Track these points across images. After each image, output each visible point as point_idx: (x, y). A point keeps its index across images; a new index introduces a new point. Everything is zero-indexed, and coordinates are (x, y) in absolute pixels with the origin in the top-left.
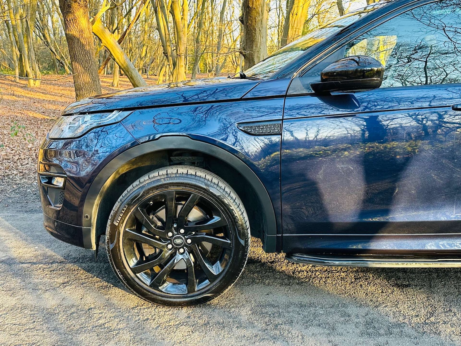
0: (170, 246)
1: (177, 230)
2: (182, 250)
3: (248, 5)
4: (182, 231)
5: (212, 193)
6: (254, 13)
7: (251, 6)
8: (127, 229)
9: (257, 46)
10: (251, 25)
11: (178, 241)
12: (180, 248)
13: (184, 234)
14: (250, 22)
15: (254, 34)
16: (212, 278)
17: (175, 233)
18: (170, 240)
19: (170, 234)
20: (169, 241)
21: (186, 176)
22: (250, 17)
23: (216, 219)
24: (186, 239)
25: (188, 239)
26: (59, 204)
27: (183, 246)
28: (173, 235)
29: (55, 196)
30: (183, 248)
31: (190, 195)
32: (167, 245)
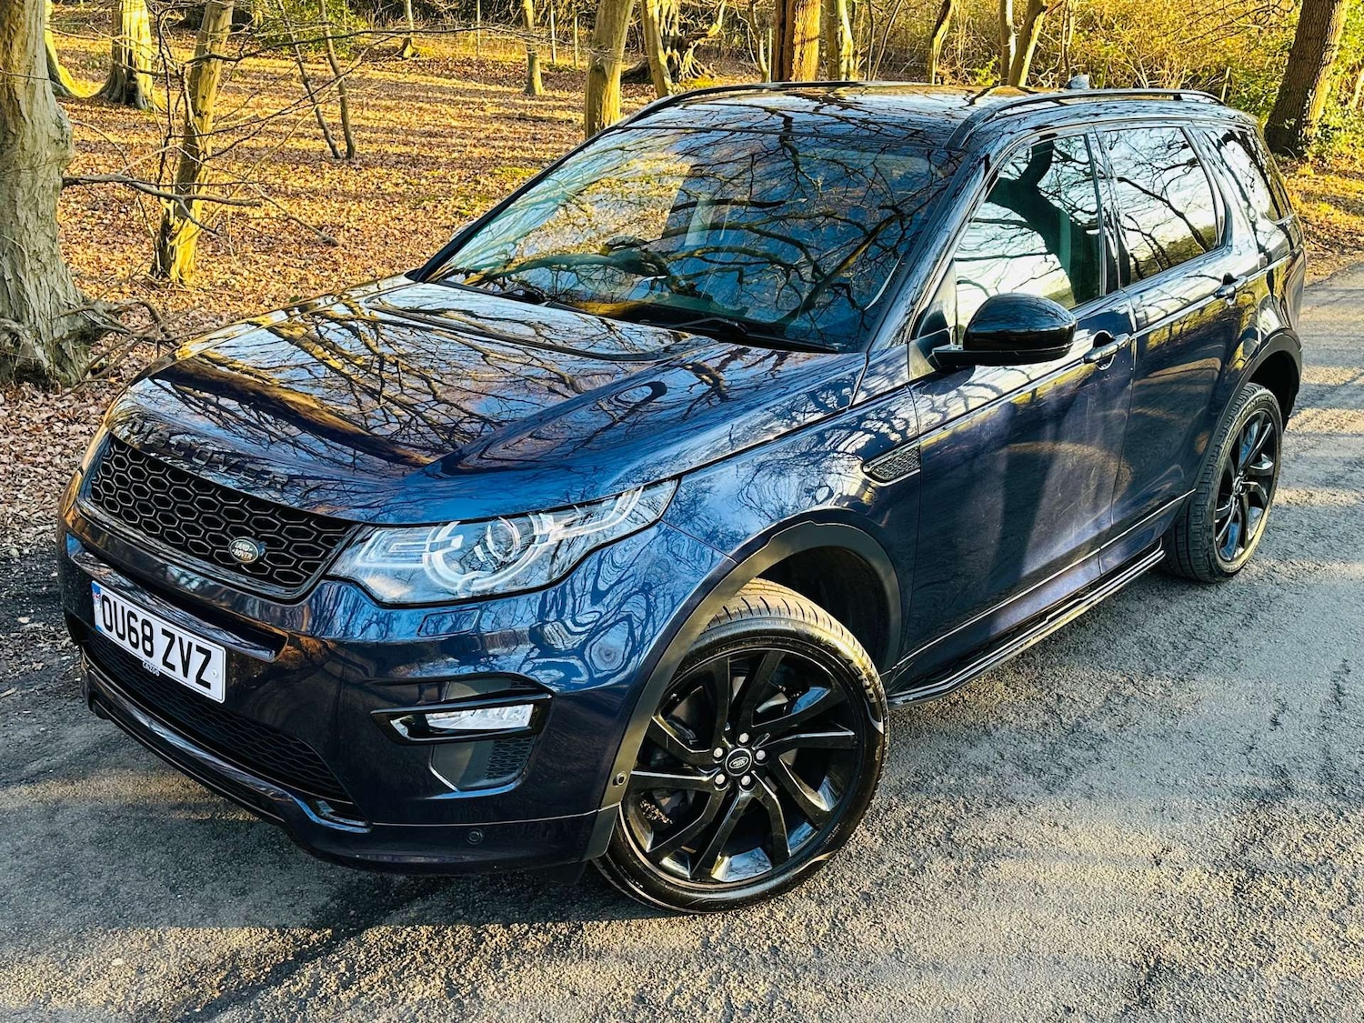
0: (721, 779)
1: (734, 739)
2: (746, 780)
4: (744, 738)
5: (809, 639)
11: (739, 763)
12: (742, 777)
13: (748, 744)
17: (730, 746)
18: (719, 765)
19: (719, 752)
20: (718, 769)
24: (754, 753)
25: (757, 751)
26: (489, 778)
27: (750, 770)
28: (726, 752)
29: (466, 763)
30: (749, 774)
31: (761, 655)
32: (715, 777)
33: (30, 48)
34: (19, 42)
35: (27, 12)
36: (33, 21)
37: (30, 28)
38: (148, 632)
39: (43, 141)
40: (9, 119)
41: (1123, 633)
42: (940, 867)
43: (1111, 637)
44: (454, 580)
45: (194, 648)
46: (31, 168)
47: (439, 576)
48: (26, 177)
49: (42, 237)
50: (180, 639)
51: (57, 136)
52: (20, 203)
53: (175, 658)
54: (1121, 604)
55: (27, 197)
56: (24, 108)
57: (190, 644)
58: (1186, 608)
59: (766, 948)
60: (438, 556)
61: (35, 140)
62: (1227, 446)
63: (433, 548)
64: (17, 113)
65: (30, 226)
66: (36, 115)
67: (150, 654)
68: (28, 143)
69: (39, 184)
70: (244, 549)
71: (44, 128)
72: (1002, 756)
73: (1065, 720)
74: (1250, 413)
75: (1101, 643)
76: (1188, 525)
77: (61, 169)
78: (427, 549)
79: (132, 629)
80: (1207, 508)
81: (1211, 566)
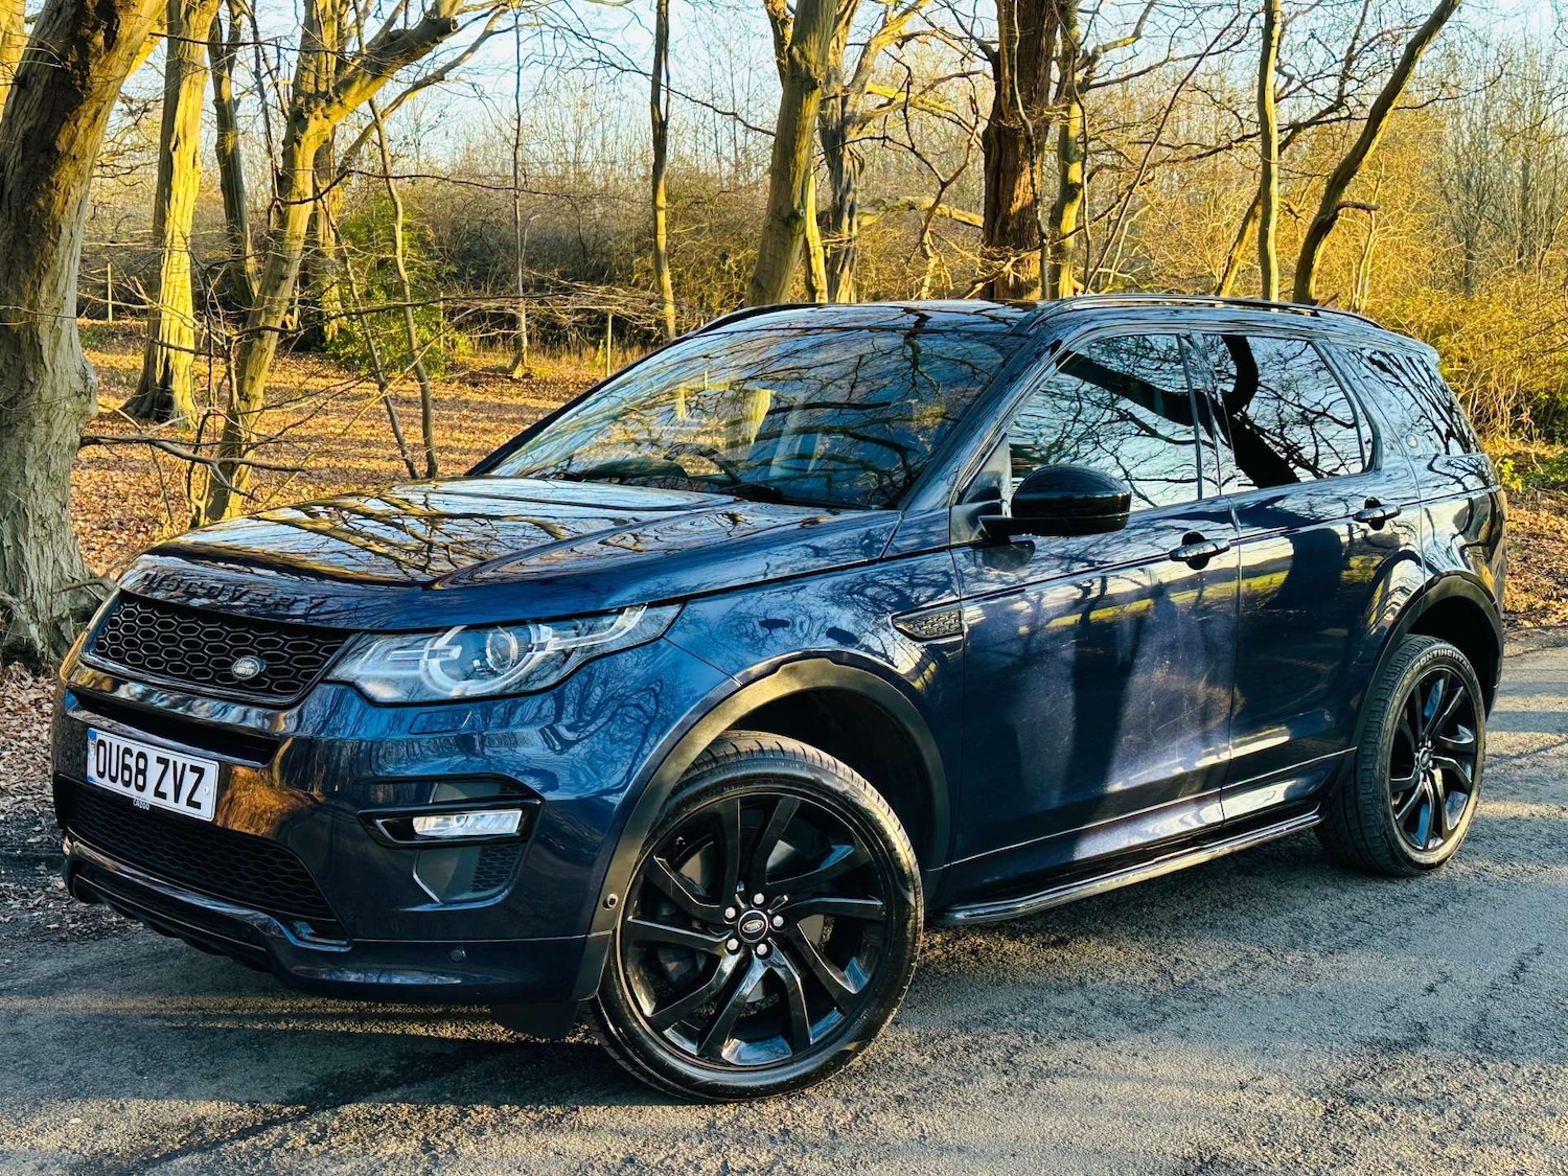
0: (733, 944)
1: (748, 898)
2: (762, 949)
3: (53, 144)
4: (759, 898)
5: (828, 788)
6: (66, 172)
7: (61, 146)
8: (630, 918)
9: (55, 291)
10: (46, 212)
11: (754, 926)
12: (757, 944)
13: (763, 907)
14: (41, 202)
15: (50, 245)
16: (848, 1003)
17: (743, 906)
18: (732, 927)
19: (731, 912)
20: (732, 931)
21: (761, 756)
22: (50, 184)
23: (841, 852)
24: (771, 918)
25: (774, 916)
26: (474, 891)
27: (767, 936)
28: (738, 913)
29: (452, 872)
30: (764, 941)
31: (774, 800)
32: (727, 940)
33: (60, 289)
34: (49, 281)
35: (61, 249)
36: (67, 259)
37: (62, 266)
38: (141, 766)
39: (63, 391)
40: (29, 365)
41: (1276, 914)
42: (991, 1081)
43: (1259, 916)
44: (448, 685)
45: (188, 768)
46: (47, 421)
47: (434, 683)
48: (39, 432)
49: (50, 500)
50: (175, 763)
51: (80, 387)
52: (29, 461)
53: (168, 786)
54: (1282, 891)
55: (38, 454)
56: (46, 354)
57: (184, 765)
58: (1363, 898)
59: (776, 1130)
60: (435, 662)
61: (54, 389)
62: (1396, 702)
63: (433, 654)
64: (38, 358)
65: (38, 487)
66: (60, 361)
67: (141, 789)
68: (47, 394)
69: (54, 440)
70: (245, 667)
71: (66, 378)
72: (1092, 1003)
73: (1176, 978)
74: (1423, 669)
75: (1245, 921)
76: (1356, 793)
77: (81, 425)
78: (426, 656)
79: (126, 767)
80: (1377, 773)
81: (1392, 850)
